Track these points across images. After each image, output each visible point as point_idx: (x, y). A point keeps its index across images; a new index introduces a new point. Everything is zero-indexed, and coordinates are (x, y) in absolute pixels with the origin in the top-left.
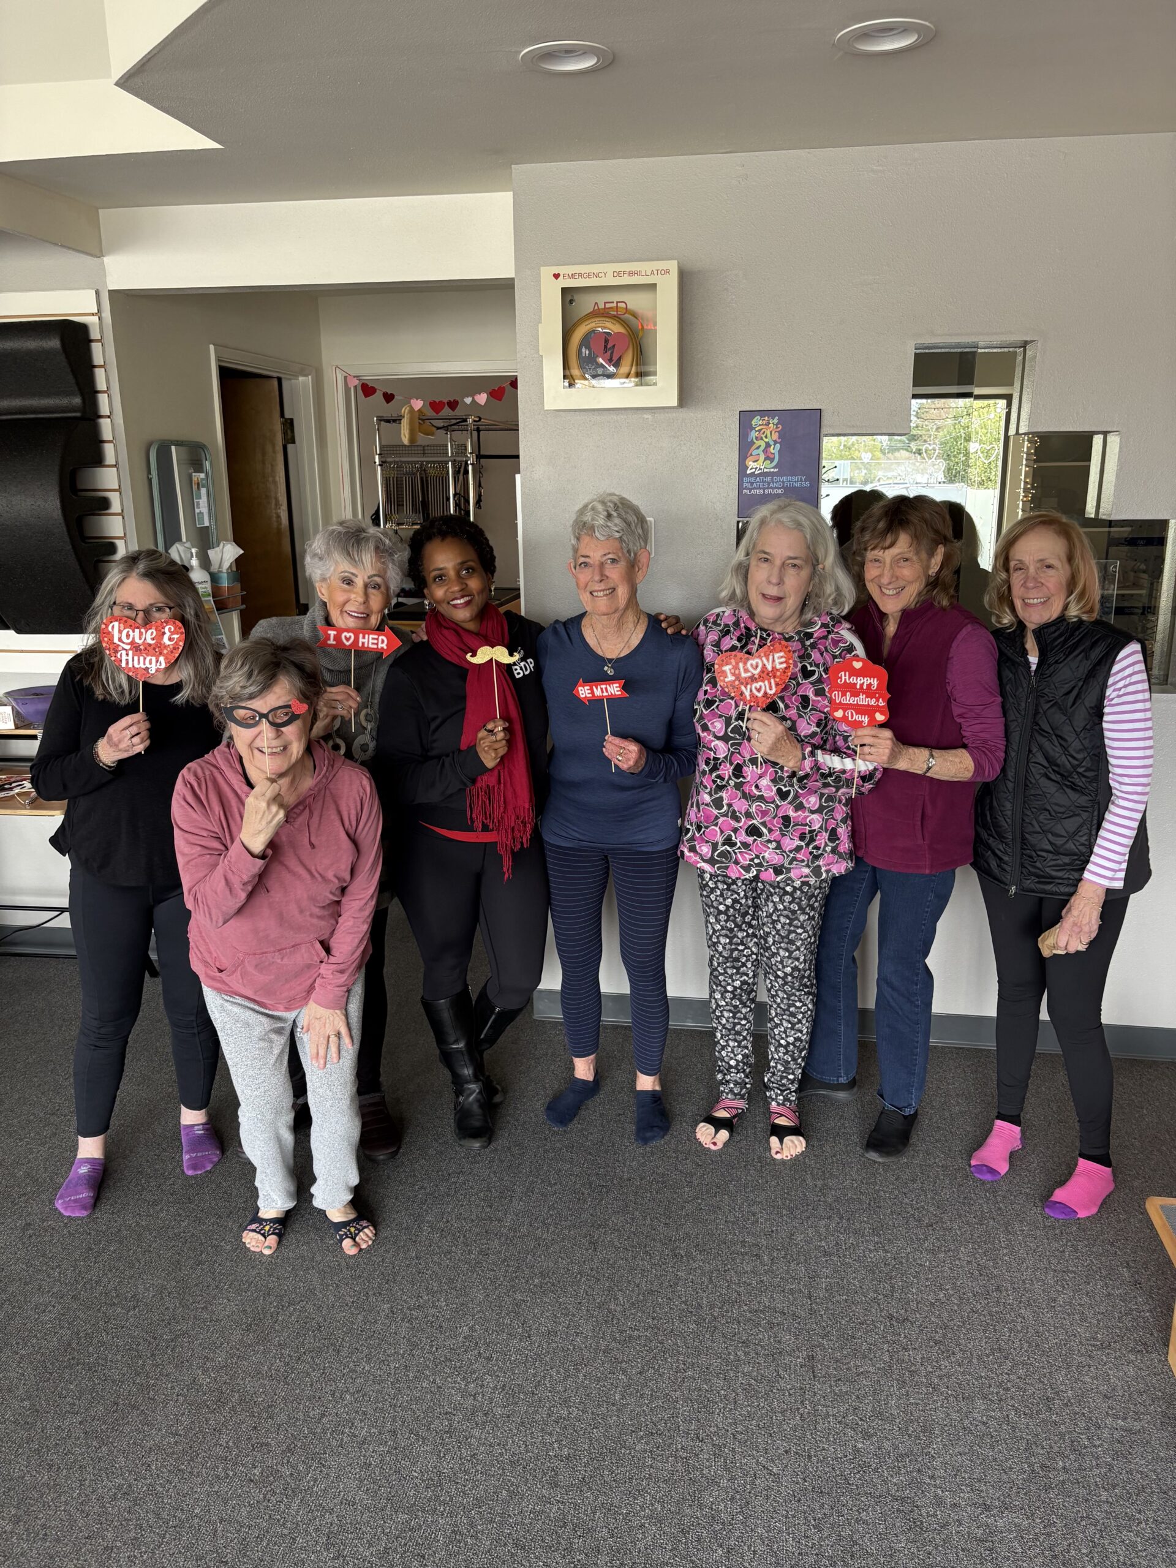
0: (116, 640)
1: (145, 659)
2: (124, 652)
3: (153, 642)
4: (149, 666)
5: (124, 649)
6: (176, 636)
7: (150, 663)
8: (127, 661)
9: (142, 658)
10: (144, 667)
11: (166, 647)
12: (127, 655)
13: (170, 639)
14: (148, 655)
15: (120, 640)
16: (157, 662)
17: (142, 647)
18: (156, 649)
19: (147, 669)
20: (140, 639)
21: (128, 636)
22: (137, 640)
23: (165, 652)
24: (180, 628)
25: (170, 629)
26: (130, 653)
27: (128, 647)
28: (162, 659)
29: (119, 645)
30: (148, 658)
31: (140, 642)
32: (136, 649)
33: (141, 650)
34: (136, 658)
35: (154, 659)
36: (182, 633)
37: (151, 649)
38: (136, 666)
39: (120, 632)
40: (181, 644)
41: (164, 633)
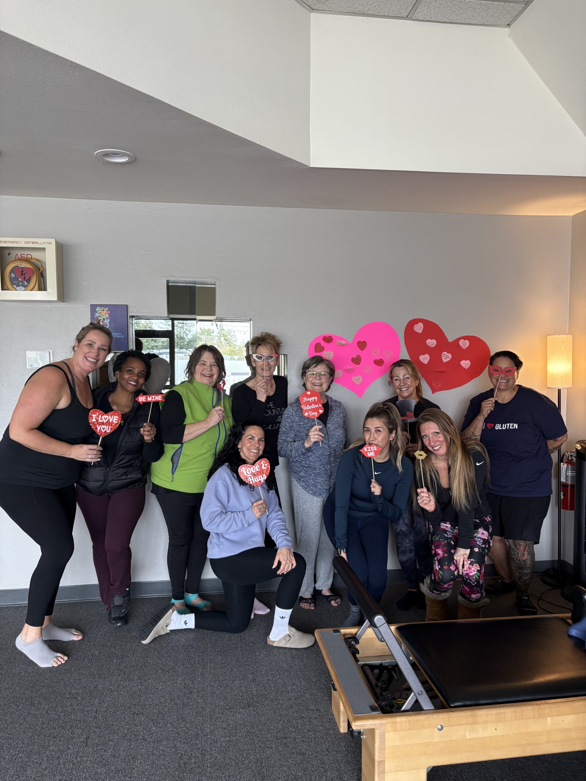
0: (246, 475)
1: (258, 477)
2: (250, 478)
3: (259, 470)
4: (260, 480)
5: (249, 477)
6: (266, 465)
7: (261, 478)
8: (252, 481)
9: (257, 478)
10: (259, 481)
11: (264, 470)
12: (251, 478)
13: (265, 466)
14: (259, 476)
15: (247, 474)
16: (263, 477)
17: (256, 473)
18: (261, 472)
19: (260, 481)
20: (254, 470)
21: (249, 471)
22: (253, 472)
23: (264, 472)
24: (267, 461)
25: (263, 462)
26: (252, 477)
27: (251, 475)
28: (264, 475)
29: (247, 476)
30: (259, 477)
31: (254, 472)
32: (254, 475)
33: (256, 475)
34: (255, 478)
35: (261, 476)
36: (268, 462)
37: (259, 473)
38: (256, 481)
39: (246, 470)
40: (269, 467)
41: (262, 465)
